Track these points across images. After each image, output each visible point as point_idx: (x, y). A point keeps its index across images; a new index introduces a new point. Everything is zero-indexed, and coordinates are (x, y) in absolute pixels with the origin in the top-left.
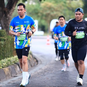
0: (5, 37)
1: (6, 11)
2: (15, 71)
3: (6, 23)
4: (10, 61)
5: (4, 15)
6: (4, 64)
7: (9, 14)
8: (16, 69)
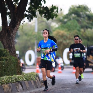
0: (8, 57)
1: (9, 29)
2: (17, 89)
3: (9, 43)
4: (11, 79)
5: (7, 34)
6: (3, 80)
7: (13, 33)
8: (17, 87)
